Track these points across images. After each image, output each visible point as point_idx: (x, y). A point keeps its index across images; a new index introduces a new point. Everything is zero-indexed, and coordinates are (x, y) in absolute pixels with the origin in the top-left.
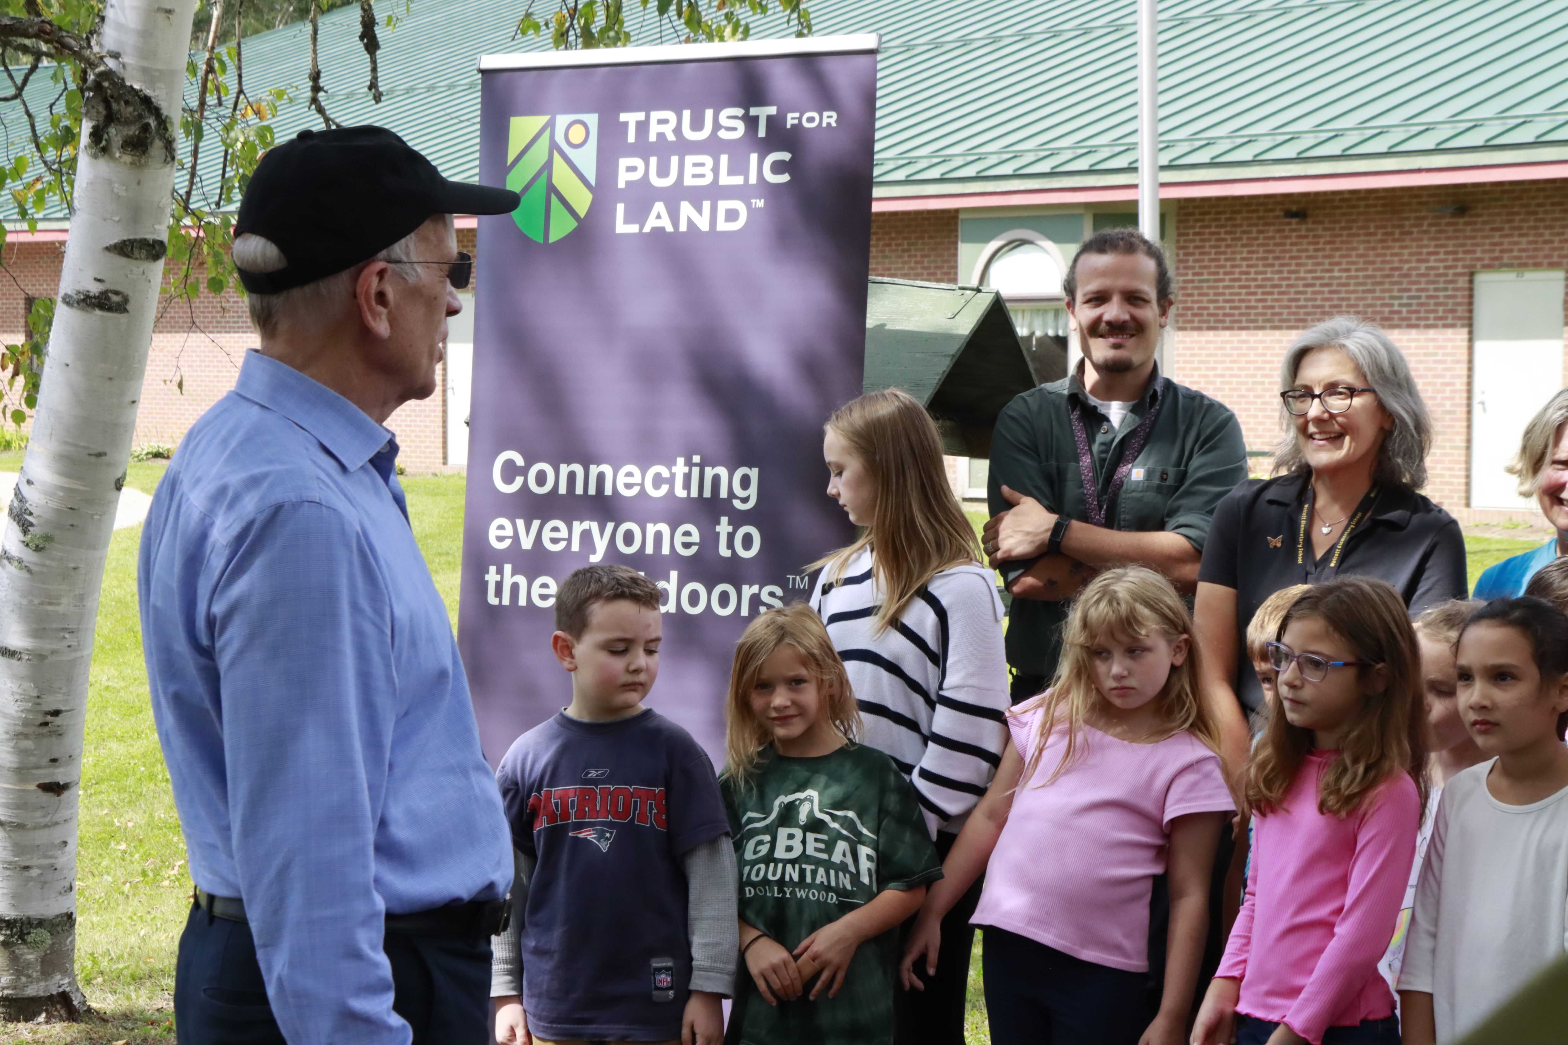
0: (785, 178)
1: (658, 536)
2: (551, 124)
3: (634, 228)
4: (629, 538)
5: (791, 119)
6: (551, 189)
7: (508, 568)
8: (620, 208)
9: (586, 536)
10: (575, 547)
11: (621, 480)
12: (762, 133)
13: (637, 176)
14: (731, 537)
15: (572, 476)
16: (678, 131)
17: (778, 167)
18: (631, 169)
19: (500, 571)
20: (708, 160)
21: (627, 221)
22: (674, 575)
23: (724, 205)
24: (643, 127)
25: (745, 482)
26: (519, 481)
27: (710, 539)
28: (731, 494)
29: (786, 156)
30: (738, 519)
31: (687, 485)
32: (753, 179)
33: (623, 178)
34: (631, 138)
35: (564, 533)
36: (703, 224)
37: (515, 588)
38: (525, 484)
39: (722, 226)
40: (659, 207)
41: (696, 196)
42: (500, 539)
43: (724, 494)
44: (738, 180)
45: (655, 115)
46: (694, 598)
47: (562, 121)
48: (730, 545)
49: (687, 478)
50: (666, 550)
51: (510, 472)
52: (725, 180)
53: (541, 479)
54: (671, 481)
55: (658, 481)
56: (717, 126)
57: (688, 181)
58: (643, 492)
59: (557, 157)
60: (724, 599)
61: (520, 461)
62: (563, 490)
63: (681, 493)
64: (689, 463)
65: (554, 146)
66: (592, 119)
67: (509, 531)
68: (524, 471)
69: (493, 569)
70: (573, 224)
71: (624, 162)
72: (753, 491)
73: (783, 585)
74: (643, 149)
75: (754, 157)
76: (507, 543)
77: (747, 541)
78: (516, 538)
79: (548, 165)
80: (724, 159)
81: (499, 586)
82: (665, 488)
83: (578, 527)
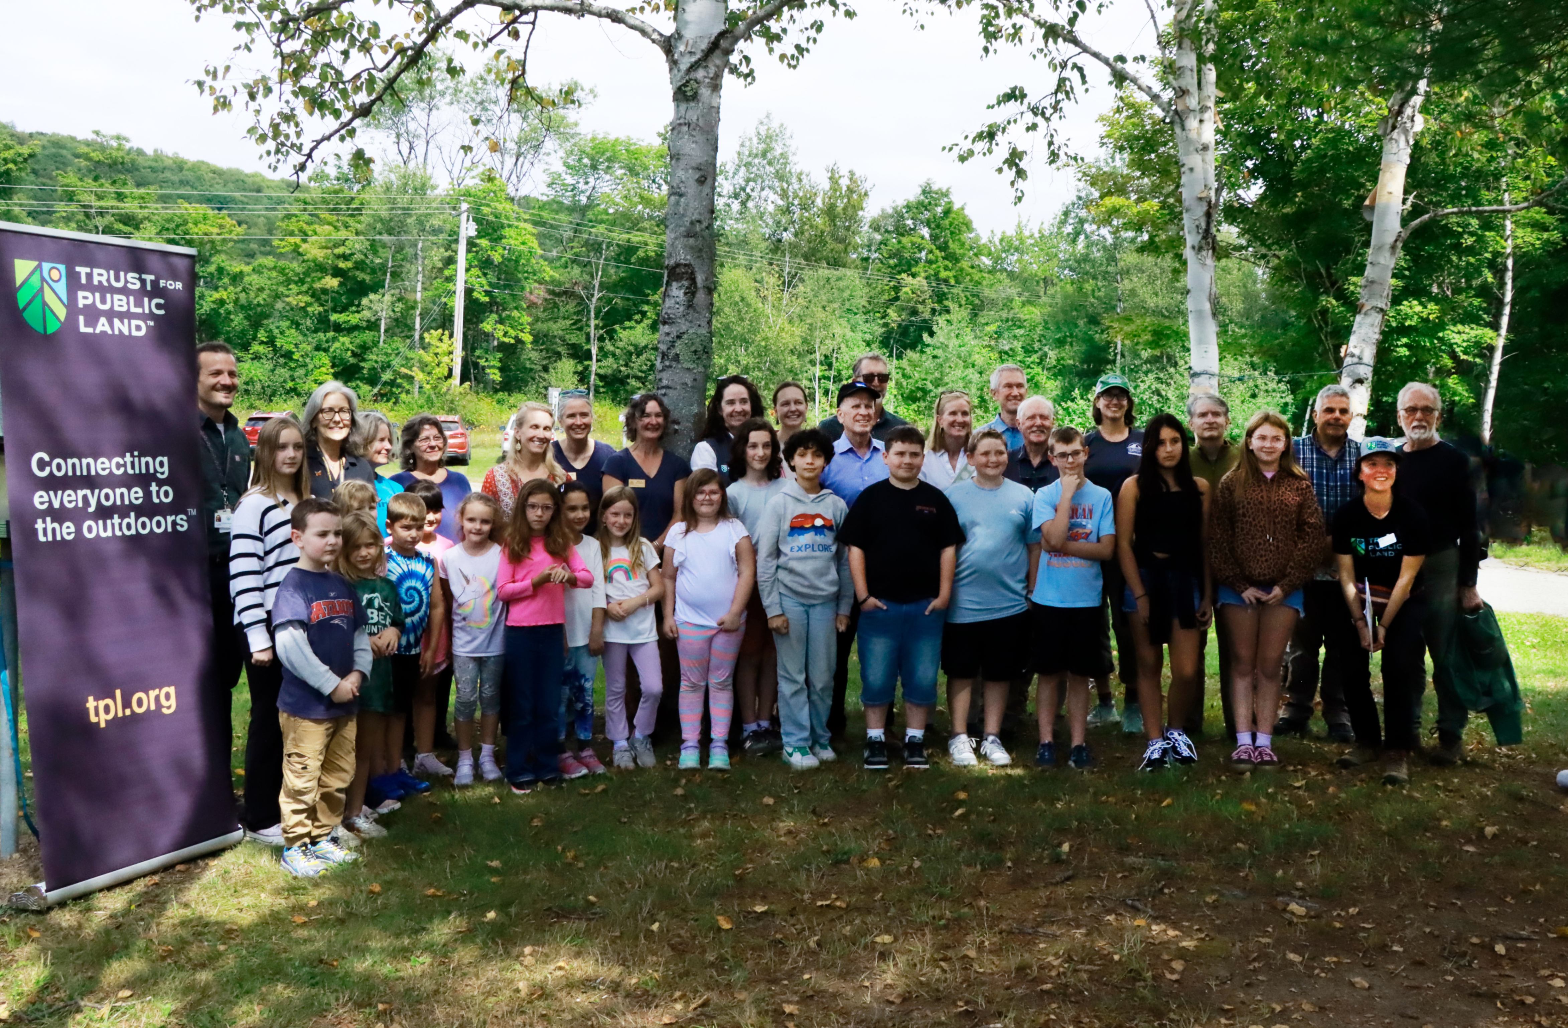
0: (162, 312)
1: (122, 495)
2: (39, 267)
3: (90, 330)
4: (107, 497)
5: (162, 283)
6: (45, 304)
7: (48, 519)
8: (81, 319)
9: (85, 497)
10: (80, 505)
11: (99, 466)
12: (149, 288)
13: (89, 302)
14: (158, 492)
15: (74, 465)
16: (108, 280)
17: (158, 306)
18: (85, 298)
19: (44, 522)
20: (124, 298)
21: (86, 325)
22: (132, 514)
23: (134, 322)
24: (89, 276)
25: (162, 464)
26: (48, 469)
27: (148, 494)
28: (156, 471)
29: (162, 301)
30: (161, 483)
31: (133, 467)
32: (147, 311)
33: (81, 303)
34: (84, 280)
35: (73, 497)
36: (126, 332)
37: (54, 530)
38: (51, 472)
39: (135, 333)
40: (103, 320)
41: (122, 316)
42: (42, 503)
43: (152, 471)
44: (139, 310)
45: (96, 271)
46: (144, 525)
47: (46, 266)
48: (158, 496)
49: (133, 463)
50: (127, 502)
51: (42, 464)
52: (134, 310)
53: (59, 467)
54: (125, 465)
55: (118, 466)
56: (126, 282)
57: (117, 308)
58: (111, 472)
59: (45, 285)
60: (159, 524)
61: (47, 458)
62: (70, 473)
63: (130, 471)
64: (132, 456)
65: (43, 279)
66: (62, 268)
67: (46, 499)
68: (49, 464)
69: (40, 521)
70: (58, 325)
71: (81, 294)
72: (166, 469)
73: (186, 513)
74: (90, 287)
75: (146, 300)
76: (46, 506)
77: (166, 494)
78: (50, 502)
79: (41, 289)
80: (132, 299)
81: (45, 530)
82: (122, 470)
83: (81, 493)
